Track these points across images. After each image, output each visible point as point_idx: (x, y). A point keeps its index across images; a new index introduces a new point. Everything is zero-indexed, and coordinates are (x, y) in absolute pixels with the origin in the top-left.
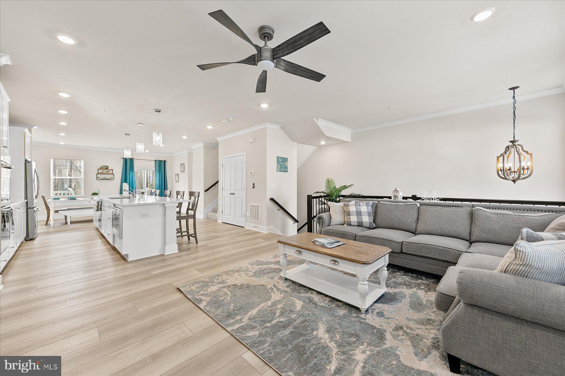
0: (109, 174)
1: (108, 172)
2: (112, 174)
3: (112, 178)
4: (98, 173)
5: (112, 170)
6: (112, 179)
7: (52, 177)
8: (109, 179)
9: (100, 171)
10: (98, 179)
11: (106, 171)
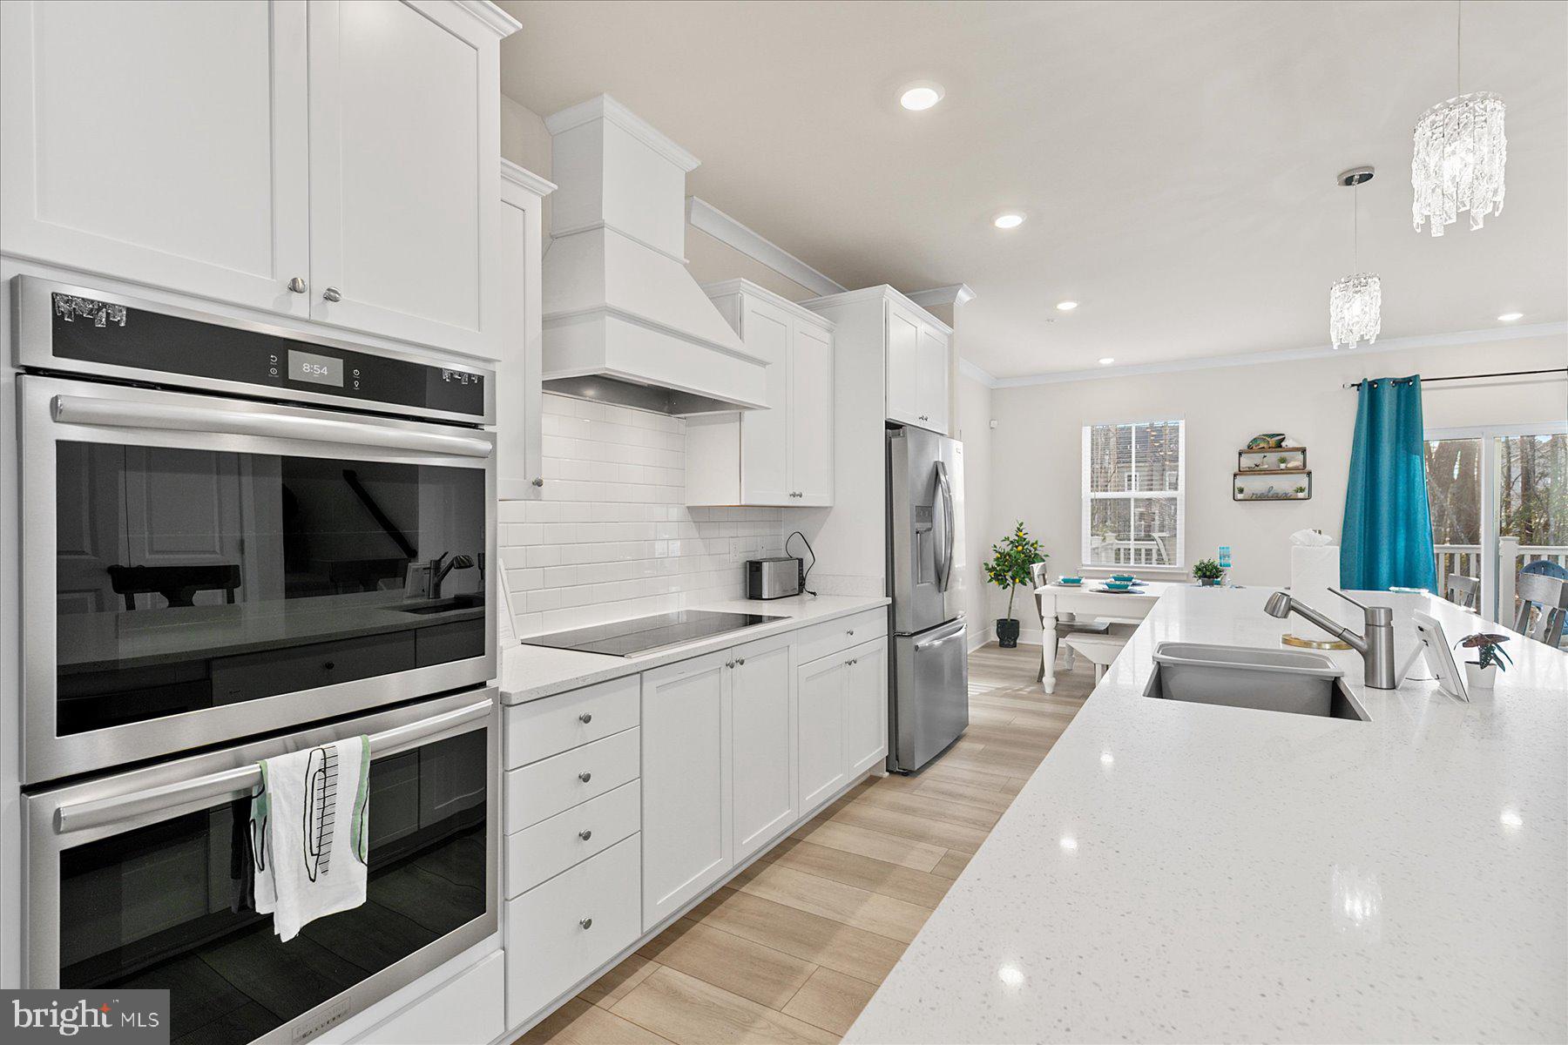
0: (1288, 471)
1: (1283, 460)
2: (1304, 470)
3: (1302, 490)
4: (1240, 472)
5: (1304, 451)
6: (1301, 495)
7: (1087, 494)
8: (1286, 498)
9: (1247, 461)
10: (1240, 496)
11: (1272, 458)
